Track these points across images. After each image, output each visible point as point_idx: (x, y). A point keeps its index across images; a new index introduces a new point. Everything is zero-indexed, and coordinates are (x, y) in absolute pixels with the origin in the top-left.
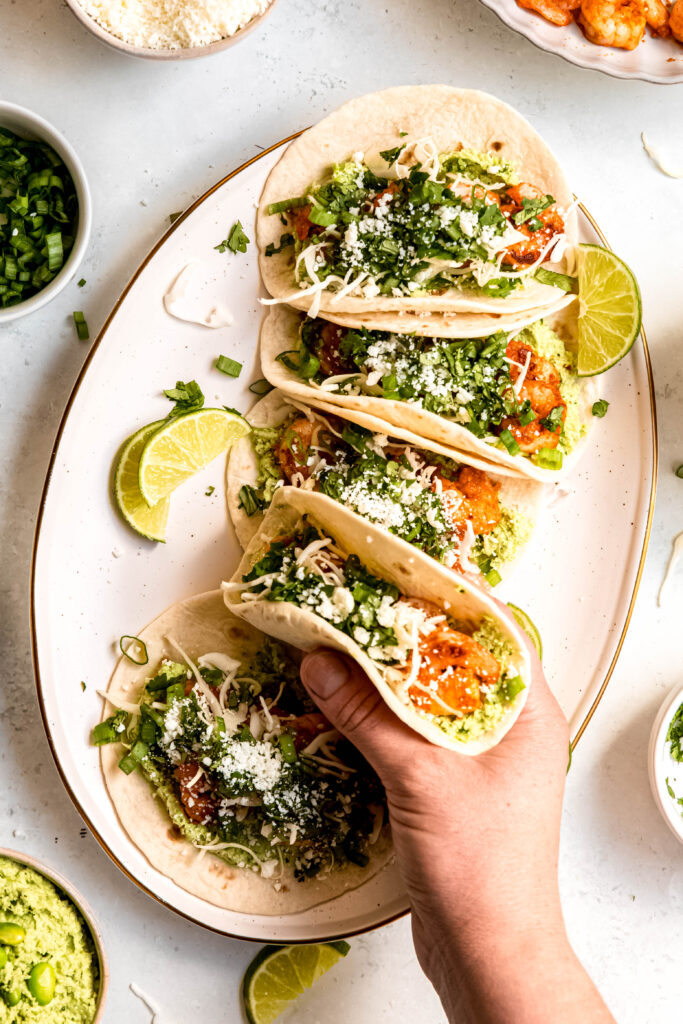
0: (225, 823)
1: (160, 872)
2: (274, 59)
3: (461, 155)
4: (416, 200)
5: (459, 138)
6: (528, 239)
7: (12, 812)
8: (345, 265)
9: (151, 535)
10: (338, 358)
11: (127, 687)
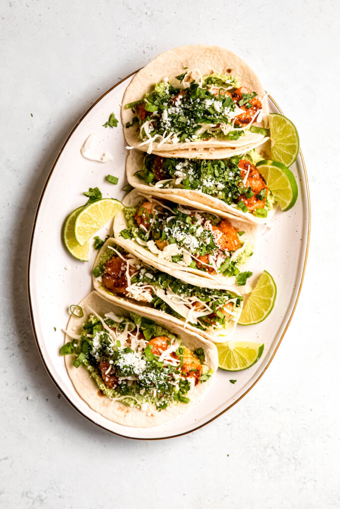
0: (123, 387)
1: (95, 411)
2: (125, 38)
3: (213, 76)
4: (194, 97)
5: (211, 68)
6: (245, 112)
7: (26, 389)
8: (163, 129)
9: (81, 259)
10: (162, 173)
11: (75, 329)
